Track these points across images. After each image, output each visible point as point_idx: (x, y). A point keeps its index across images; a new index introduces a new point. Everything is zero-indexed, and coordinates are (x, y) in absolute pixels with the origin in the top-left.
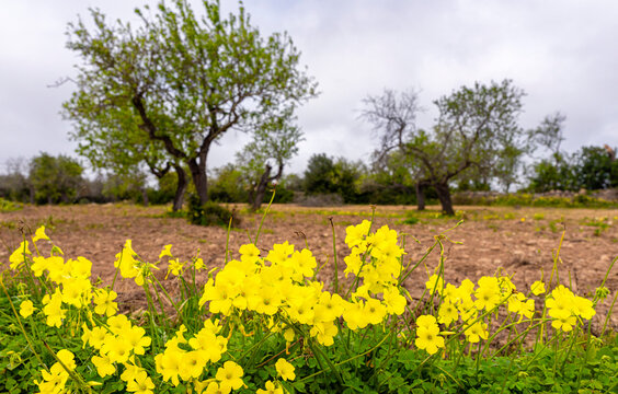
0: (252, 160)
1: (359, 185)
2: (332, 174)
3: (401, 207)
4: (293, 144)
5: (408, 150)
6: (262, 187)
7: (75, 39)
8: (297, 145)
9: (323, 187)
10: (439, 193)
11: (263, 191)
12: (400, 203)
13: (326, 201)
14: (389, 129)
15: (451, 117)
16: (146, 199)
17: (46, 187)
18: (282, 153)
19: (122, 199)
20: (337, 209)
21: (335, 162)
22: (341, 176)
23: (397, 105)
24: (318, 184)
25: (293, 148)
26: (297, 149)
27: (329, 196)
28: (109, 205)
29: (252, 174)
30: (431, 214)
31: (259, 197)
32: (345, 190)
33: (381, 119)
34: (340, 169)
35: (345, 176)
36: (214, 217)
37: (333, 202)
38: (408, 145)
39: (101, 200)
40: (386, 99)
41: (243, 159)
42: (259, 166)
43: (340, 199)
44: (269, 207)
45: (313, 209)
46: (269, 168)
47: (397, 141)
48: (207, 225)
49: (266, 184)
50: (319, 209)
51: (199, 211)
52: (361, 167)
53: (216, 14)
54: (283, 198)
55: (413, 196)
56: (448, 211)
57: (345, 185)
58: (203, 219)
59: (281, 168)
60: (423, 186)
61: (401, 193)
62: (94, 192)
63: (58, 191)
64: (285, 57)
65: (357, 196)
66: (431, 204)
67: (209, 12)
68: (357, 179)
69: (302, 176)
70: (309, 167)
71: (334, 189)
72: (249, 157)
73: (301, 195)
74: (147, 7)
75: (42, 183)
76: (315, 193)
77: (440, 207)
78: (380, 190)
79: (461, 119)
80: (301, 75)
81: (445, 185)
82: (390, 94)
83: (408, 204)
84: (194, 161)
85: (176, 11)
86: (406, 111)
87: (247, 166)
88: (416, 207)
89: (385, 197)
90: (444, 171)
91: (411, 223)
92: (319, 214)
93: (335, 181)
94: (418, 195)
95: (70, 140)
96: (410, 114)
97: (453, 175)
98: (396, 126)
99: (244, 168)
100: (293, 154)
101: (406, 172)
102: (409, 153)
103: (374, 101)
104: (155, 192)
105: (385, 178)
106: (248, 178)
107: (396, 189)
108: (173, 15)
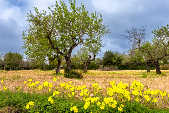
0: (83, 53)
1: (124, 62)
2: (113, 58)
3: (140, 71)
4: (99, 48)
5: (142, 49)
6: (88, 64)
7: (30, 18)
8: (101, 48)
9: (110, 63)
10: (155, 65)
11: (88, 65)
12: (140, 69)
13: (111, 68)
14: (135, 42)
15: (158, 37)
16: (45, 68)
17: (10, 64)
18: (95, 52)
19: (36, 68)
20: (116, 71)
21: (114, 54)
22: (117, 59)
23: (138, 34)
24: (108, 62)
25: (99, 49)
26: (100, 50)
27: (112, 67)
28: (31, 70)
29: (83, 59)
30: (152, 73)
31: (87, 67)
32: (118, 64)
33: (131, 39)
34: (116, 56)
35: (118, 59)
36: (74, 75)
37: (114, 69)
38: (142, 48)
39: (28, 69)
40: (133, 31)
41: (80, 53)
42: (86, 56)
43: (116, 68)
44: (90, 71)
45: (106, 72)
46: (90, 57)
47: (138, 47)
48: (71, 78)
49: (89, 63)
50: (109, 72)
51: (68, 73)
52: (124, 56)
53: (74, 7)
54: (95, 67)
55: (145, 66)
56: (159, 72)
57: (118, 62)
58: (70, 76)
59: (95, 57)
60: (148, 63)
61: (140, 65)
62: (26, 66)
63: (14, 65)
64: (98, 20)
65: (123, 66)
66: (152, 69)
67: (72, 6)
68: (123, 60)
69: (102, 59)
70: (104, 56)
71: (114, 64)
72: (82, 52)
73: (101, 66)
74: (52, 6)
75: (8, 63)
76: (107, 65)
77: (155, 71)
78: (132, 64)
79: (162, 38)
80: (103, 26)
81: (157, 62)
82: (135, 29)
83: (143, 69)
84: (67, 56)
85: (61, 7)
86: (141, 35)
87: (82, 56)
88: (146, 71)
89: (134, 67)
90: (156, 57)
91: (144, 77)
92: (109, 73)
93: (114, 61)
94: (147, 66)
95: (22, 48)
96: (142, 37)
97: (160, 59)
98: (137, 41)
99: (80, 57)
100: (99, 52)
101: (142, 57)
102: (143, 51)
103: (129, 32)
104: (48, 66)
105: (134, 60)
106: (82, 60)
107: (138, 64)
108: (60, 8)
